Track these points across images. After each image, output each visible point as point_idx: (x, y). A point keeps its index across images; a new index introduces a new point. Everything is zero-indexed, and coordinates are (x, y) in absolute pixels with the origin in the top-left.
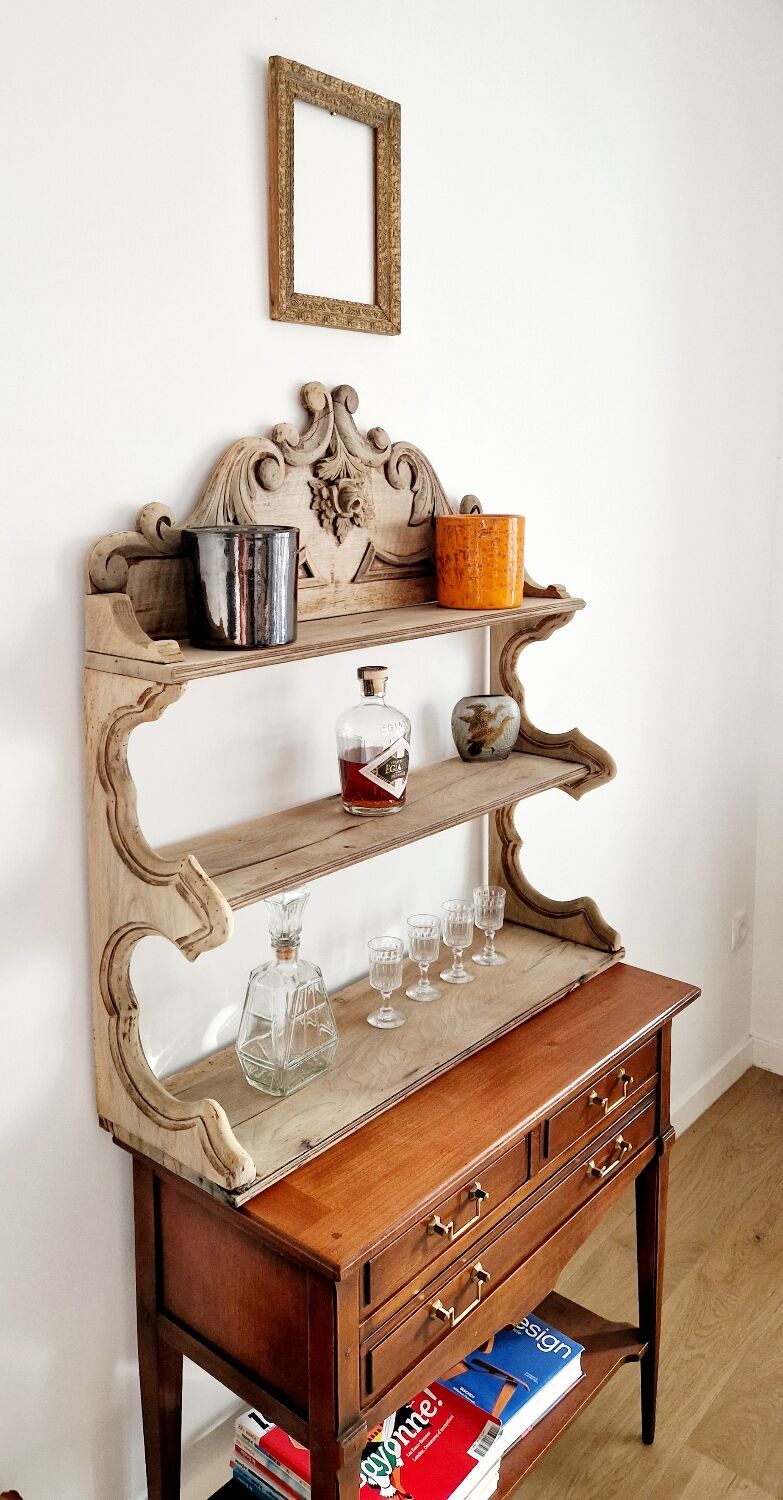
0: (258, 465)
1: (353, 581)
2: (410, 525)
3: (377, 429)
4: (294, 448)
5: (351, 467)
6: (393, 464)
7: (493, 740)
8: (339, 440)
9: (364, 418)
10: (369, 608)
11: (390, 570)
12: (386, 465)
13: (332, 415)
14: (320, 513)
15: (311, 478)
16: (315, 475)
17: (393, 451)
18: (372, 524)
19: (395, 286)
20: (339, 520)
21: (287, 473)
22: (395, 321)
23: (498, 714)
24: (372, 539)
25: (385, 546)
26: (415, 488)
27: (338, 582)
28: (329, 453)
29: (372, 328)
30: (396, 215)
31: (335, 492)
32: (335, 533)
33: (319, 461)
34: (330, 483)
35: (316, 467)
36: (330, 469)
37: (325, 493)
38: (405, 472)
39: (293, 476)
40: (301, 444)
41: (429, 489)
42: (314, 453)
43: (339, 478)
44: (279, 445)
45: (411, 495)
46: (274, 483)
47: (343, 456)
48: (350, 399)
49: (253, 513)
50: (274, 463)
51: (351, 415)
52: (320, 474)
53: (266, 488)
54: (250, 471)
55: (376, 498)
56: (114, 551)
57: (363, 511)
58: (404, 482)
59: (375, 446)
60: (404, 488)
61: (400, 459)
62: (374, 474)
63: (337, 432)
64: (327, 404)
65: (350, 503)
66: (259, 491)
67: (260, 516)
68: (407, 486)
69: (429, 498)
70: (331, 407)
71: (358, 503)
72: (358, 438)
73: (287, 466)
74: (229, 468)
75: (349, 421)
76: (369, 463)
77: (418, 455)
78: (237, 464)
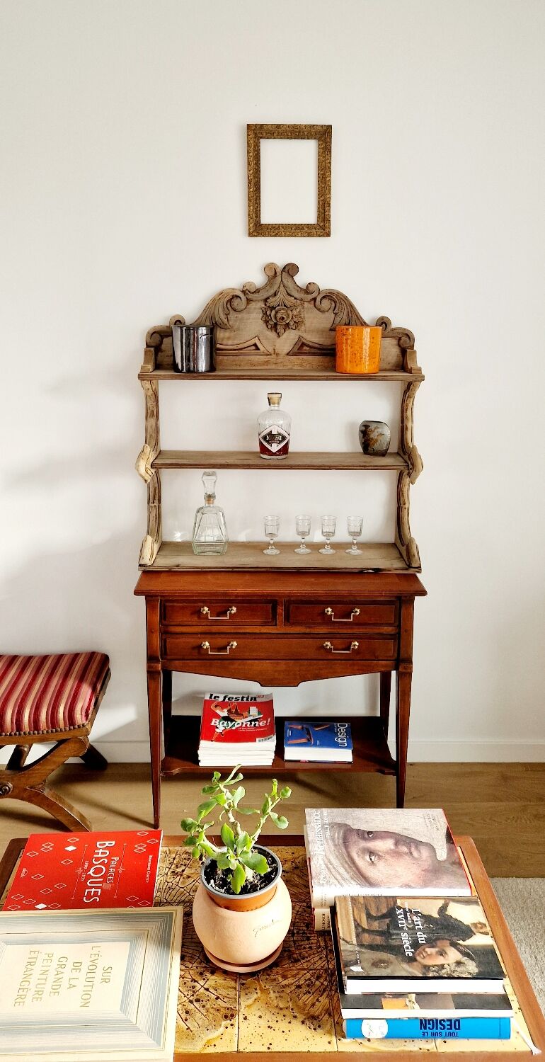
0: (230, 301)
1: (288, 354)
2: (330, 330)
3: (310, 284)
4: (253, 293)
5: (286, 303)
6: (318, 299)
7: (373, 444)
8: (282, 288)
9: (301, 279)
10: (299, 368)
11: (313, 350)
12: (315, 299)
13: (279, 279)
14: (266, 322)
15: (264, 306)
16: (266, 305)
17: (319, 293)
18: (301, 328)
19: (327, 213)
20: (278, 327)
21: (248, 304)
22: (327, 230)
23: (376, 431)
24: (302, 336)
25: (313, 338)
26: (336, 311)
27: (277, 354)
28: (275, 294)
29: (309, 235)
30: (328, 179)
31: (273, 312)
32: (276, 331)
33: (268, 298)
34: (272, 308)
35: (266, 300)
36: (273, 302)
37: (268, 313)
38: (326, 304)
39: (253, 305)
40: (257, 291)
41: (345, 312)
42: (264, 295)
43: (279, 306)
44: (244, 292)
45: (333, 315)
46: (239, 308)
47: (282, 296)
48: (291, 270)
49: (225, 321)
50: (239, 299)
51: (292, 277)
52: (268, 305)
53: (235, 310)
54: (225, 303)
55: (306, 316)
56: (154, 333)
57: (295, 322)
58: (327, 309)
59: (307, 291)
60: (327, 311)
61: (324, 297)
62: (306, 305)
63: (282, 285)
64: (276, 273)
65: (278, 318)
66: (232, 312)
67: (231, 323)
68: (331, 311)
69: (345, 317)
70: (278, 274)
71: (283, 318)
72: (296, 287)
73: (249, 301)
74: (214, 302)
75: (290, 279)
76: (302, 299)
77: (338, 295)
78: (218, 300)
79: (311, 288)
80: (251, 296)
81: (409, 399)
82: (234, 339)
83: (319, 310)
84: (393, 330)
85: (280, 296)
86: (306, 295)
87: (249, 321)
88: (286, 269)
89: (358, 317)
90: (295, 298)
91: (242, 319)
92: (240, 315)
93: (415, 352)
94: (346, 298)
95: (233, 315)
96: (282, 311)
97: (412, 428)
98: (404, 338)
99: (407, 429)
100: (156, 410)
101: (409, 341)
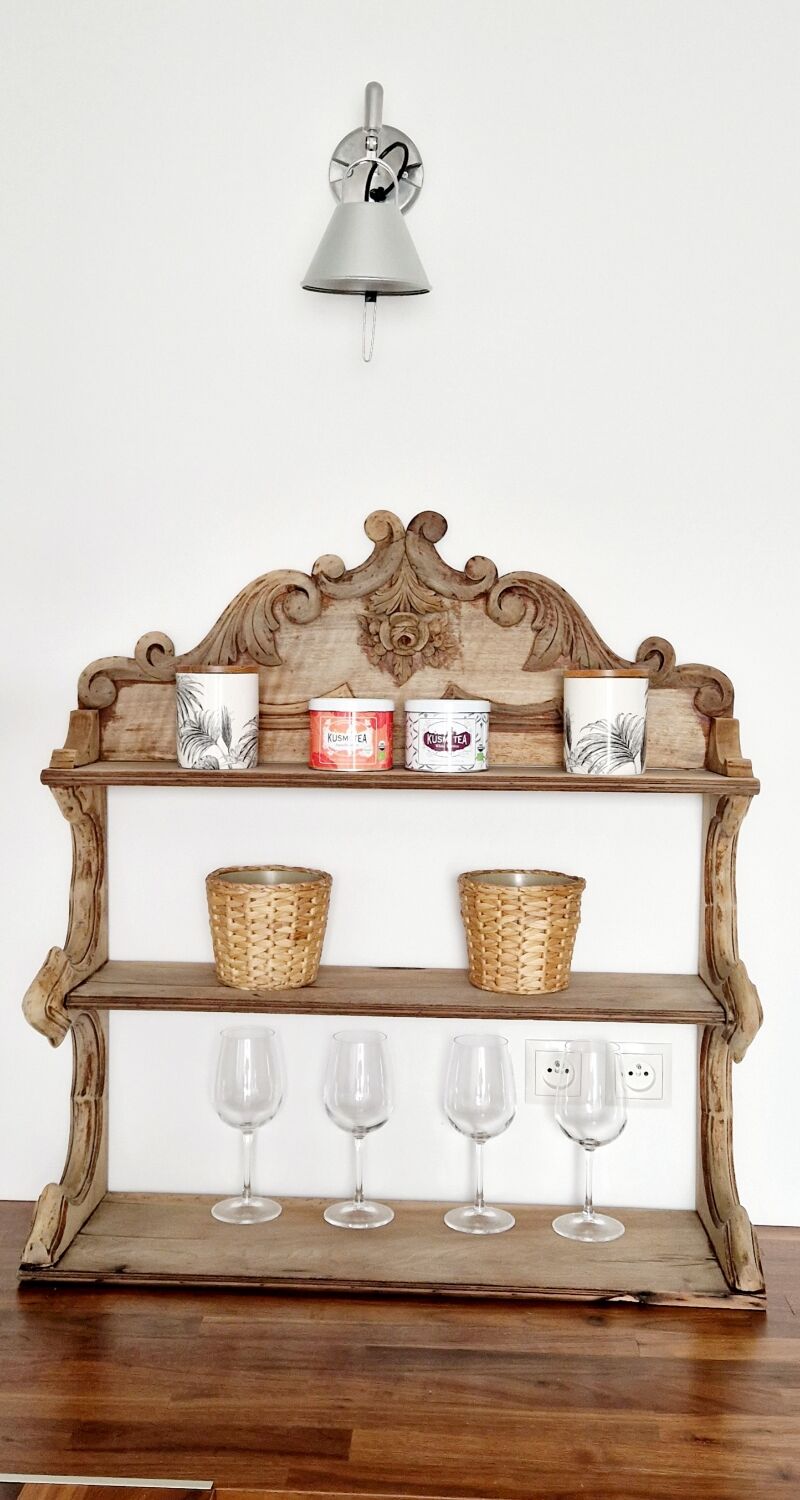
0: (281, 599)
2: (525, 668)
3: (473, 559)
4: (337, 580)
5: (415, 600)
6: (494, 596)
8: (406, 570)
9: (454, 551)
12: (485, 595)
13: (398, 548)
14: (369, 648)
15: (362, 611)
16: (367, 609)
17: (496, 581)
18: (457, 664)
20: (397, 659)
21: (323, 606)
24: (454, 681)
26: (538, 624)
28: (391, 582)
31: (385, 625)
32: (391, 671)
33: (373, 592)
34: (383, 616)
35: (367, 597)
36: (383, 602)
37: (373, 628)
38: (512, 605)
39: (336, 610)
40: (346, 577)
41: (561, 625)
42: (363, 585)
43: (398, 610)
44: (314, 579)
45: (531, 635)
46: (302, 618)
47: (406, 588)
48: (431, 527)
49: (269, 646)
50: (302, 597)
51: (432, 543)
52: (372, 607)
53: (293, 620)
54: (268, 605)
55: (467, 635)
56: (99, 673)
57: (436, 649)
58: (514, 618)
59: (466, 577)
60: (516, 624)
61: (508, 591)
62: (466, 609)
63: (406, 562)
64: (391, 534)
65: (396, 639)
66: (285, 624)
68: (526, 624)
69: (559, 638)
70: (397, 536)
71: (408, 640)
72: (441, 567)
73: (325, 600)
74: (244, 601)
75: (425, 546)
76: (454, 596)
77: (543, 587)
78: (253, 597)
79: (476, 569)
80: (331, 588)
81: (723, 840)
82: (290, 692)
83: (497, 620)
84: (680, 669)
85: (403, 588)
86: (465, 587)
87: (326, 646)
88: (417, 527)
89: (593, 638)
90: (438, 593)
91: (310, 642)
92: (305, 633)
93: (736, 723)
94: (562, 592)
95: (287, 635)
96: (405, 624)
97: (734, 912)
98: (707, 690)
99: (720, 915)
100: (96, 860)
101: (719, 698)
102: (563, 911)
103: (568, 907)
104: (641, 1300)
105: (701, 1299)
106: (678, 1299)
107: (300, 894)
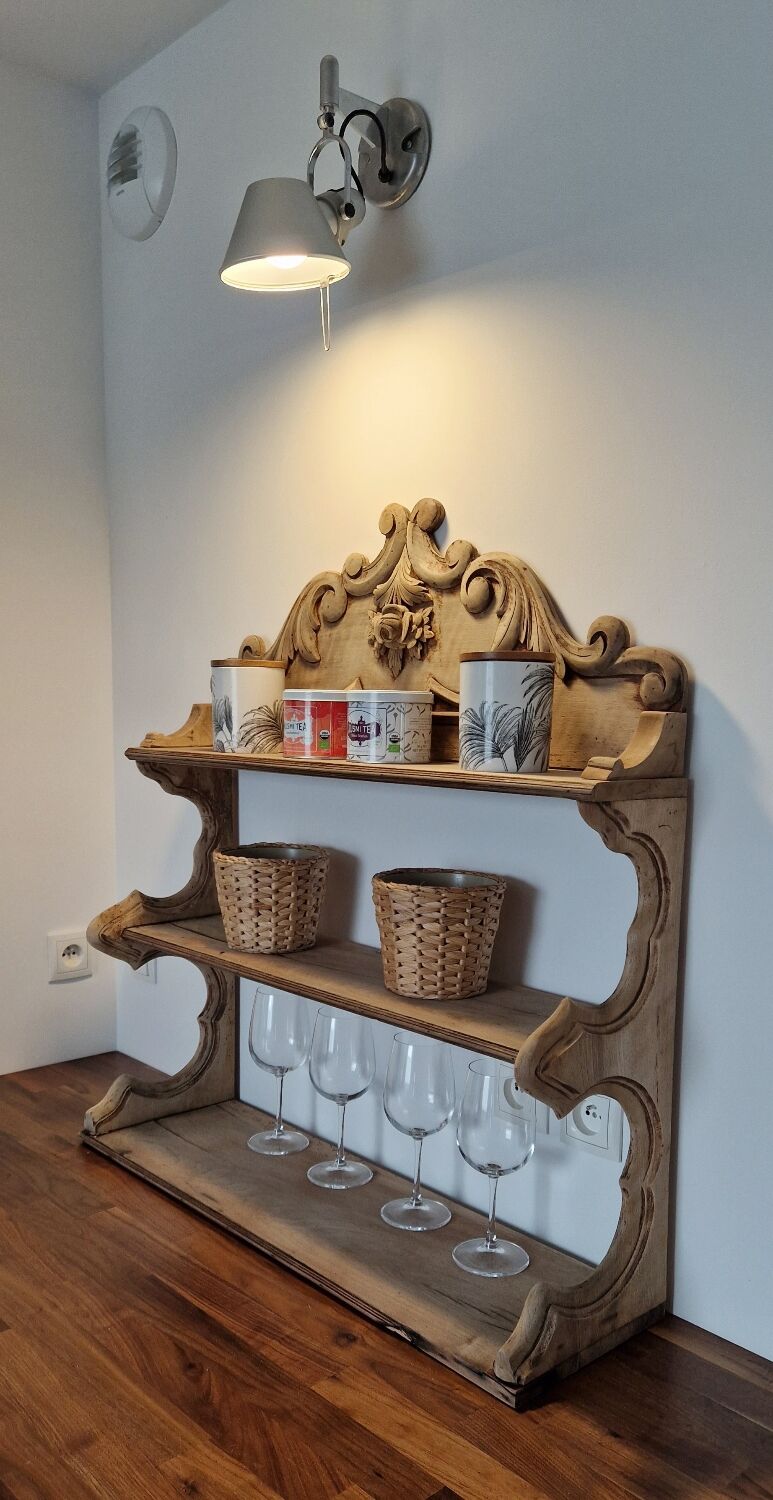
0: (319, 599)
4: (355, 578)
8: (402, 561)
12: (459, 581)
18: (436, 656)
20: (390, 653)
21: (347, 604)
26: (499, 609)
32: (388, 665)
33: (376, 586)
38: (476, 589)
39: (356, 607)
41: (518, 608)
42: (371, 580)
43: (389, 601)
44: (340, 578)
46: (331, 616)
47: (399, 579)
49: (310, 644)
50: (332, 594)
51: (424, 531)
52: (376, 601)
53: (328, 619)
54: (312, 605)
55: (445, 625)
57: (417, 641)
58: (479, 605)
59: (446, 564)
60: (483, 611)
61: (477, 574)
62: (445, 598)
63: (403, 554)
64: (394, 526)
65: (380, 632)
66: (323, 624)
67: (322, 647)
69: (515, 623)
70: (399, 528)
71: (386, 632)
72: (429, 556)
73: (348, 598)
74: (301, 599)
75: (418, 535)
76: (435, 585)
77: (505, 567)
78: (303, 599)
79: (454, 556)
80: (352, 586)
83: (467, 608)
85: (396, 580)
86: (444, 574)
87: (349, 643)
90: (423, 585)
91: (338, 640)
92: (335, 633)
95: (324, 632)
96: (389, 616)
98: (648, 678)
100: (213, 828)
101: (662, 688)
102: (436, 915)
103: (442, 911)
104: (413, 1340)
105: (460, 1367)
106: (442, 1356)
107: (255, 869)
